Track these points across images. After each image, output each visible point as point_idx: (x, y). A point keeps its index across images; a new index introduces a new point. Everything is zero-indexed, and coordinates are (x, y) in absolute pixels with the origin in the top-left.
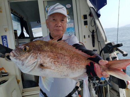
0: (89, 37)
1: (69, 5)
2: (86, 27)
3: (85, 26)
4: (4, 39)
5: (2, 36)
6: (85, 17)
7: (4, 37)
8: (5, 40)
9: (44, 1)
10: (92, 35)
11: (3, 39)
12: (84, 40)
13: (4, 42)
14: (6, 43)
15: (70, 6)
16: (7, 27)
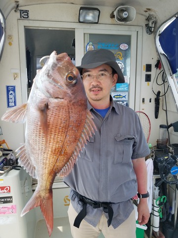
0: (150, 102)
1: (126, 45)
2: (148, 85)
3: (147, 82)
4: (11, 92)
5: (8, 87)
6: (149, 68)
7: (10, 88)
8: (11, 94)
9: (84, 34)
10: (155, 99)
11: (8, 91)
12: (143, 106)
13: (11, 96)
14: (13, 99)
15: (127, 48)
16: (18, 71)
